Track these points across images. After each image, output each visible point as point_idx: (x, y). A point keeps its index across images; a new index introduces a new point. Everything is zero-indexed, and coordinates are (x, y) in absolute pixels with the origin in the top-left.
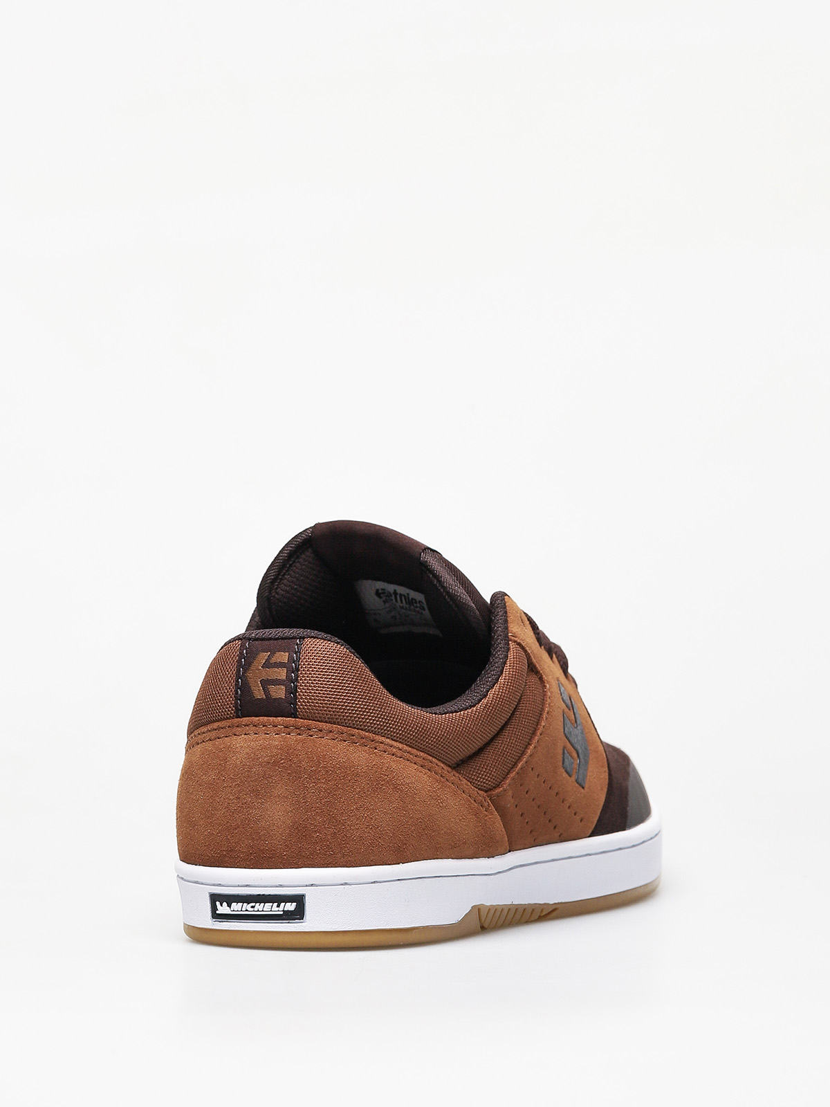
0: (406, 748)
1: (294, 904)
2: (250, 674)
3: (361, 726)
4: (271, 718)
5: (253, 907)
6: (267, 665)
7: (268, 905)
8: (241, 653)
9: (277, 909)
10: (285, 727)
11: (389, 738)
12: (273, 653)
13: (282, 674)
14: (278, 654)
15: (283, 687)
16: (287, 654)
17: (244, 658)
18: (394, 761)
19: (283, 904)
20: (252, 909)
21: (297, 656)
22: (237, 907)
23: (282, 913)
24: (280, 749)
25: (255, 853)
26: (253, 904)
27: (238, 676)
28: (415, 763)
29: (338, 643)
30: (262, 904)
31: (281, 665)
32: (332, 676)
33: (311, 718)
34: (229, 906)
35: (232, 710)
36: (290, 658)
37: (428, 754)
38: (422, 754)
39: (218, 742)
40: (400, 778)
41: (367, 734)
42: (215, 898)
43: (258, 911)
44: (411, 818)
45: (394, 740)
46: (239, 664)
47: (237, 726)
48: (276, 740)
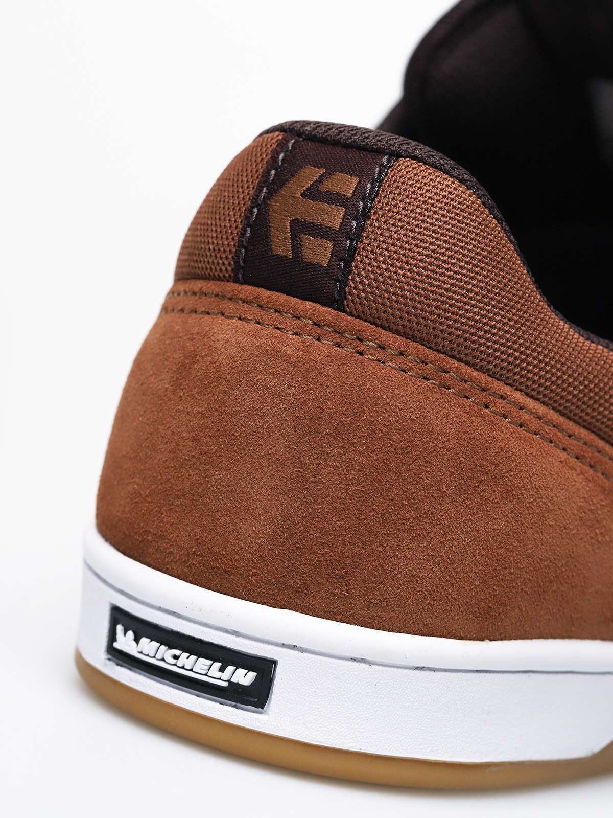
0: (553, 415)
1: (252, 675)
2: (276, 204)
3: (466, 355)
4: (294, 300)
5: (176, 657)
6: (313, 193)
7: (203, 663)
8: (275, 158)
9: (219, 674)
10: (315, 324)
11: (521, 390)
12: (330, 173)
13: (335, 217)
14: (339, 176)
15: (329, 245)
16: (355, 181)
17: (277, 170)
18: (520, 438)
19: (230, 669)
20: (174, 661)
21: (372, 188)
22: (147, 649)
23: (225, 684)
24: (293, 365)
25: (201, 555)
26: (177, 652)
27: (255, 201)
28: (564, 450)
29: (462, 181)
30: (193, 658)
31: (337, 199)
32: (431, 244)
33: (370, 318)
34: (137, 640)
35: (229, 264)
36: (359, 188)
37: (598, 435)
38: (584, 433)
39: (192, 319)
40: (523, 475)
41: (475, 373)
42: (119, 616)
43: (183, 668)
44: (528, 556)
45: (532, 397)
46: (264, 180)
47: (230, 299)
48: (291, 345)
